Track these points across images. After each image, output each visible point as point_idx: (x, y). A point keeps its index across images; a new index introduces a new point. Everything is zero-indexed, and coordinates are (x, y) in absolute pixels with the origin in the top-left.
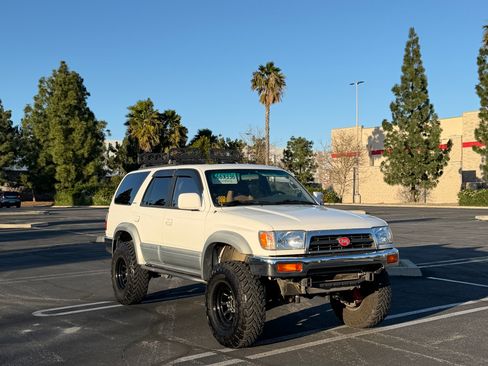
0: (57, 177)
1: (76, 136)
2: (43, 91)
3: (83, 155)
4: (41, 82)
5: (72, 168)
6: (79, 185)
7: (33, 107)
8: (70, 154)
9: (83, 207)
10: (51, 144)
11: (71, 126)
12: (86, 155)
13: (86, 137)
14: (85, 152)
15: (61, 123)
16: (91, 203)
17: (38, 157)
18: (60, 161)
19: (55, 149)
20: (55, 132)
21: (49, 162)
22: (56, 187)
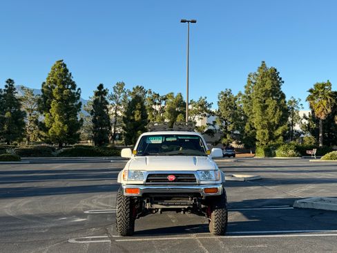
0: (257, 138)
1: (270, 110)
2: (249, 82)
3: (274, 122)
4: (249, 76)
5: (266, 131)
6: (271, 142)
7: (243, 93)
8: (265, 122)
9: (270, 158)
10: (254, 116)
11: (266, 103)
12: (276, 122)
13: (276, 110)
14: (275, 120)
15: (260, 102)
16: (275, 155)
17: (245, 125)
18: (259, 127)
19: (256, 119)
20: (256, 108)
21: (252, 128)
22: (257, 144)
